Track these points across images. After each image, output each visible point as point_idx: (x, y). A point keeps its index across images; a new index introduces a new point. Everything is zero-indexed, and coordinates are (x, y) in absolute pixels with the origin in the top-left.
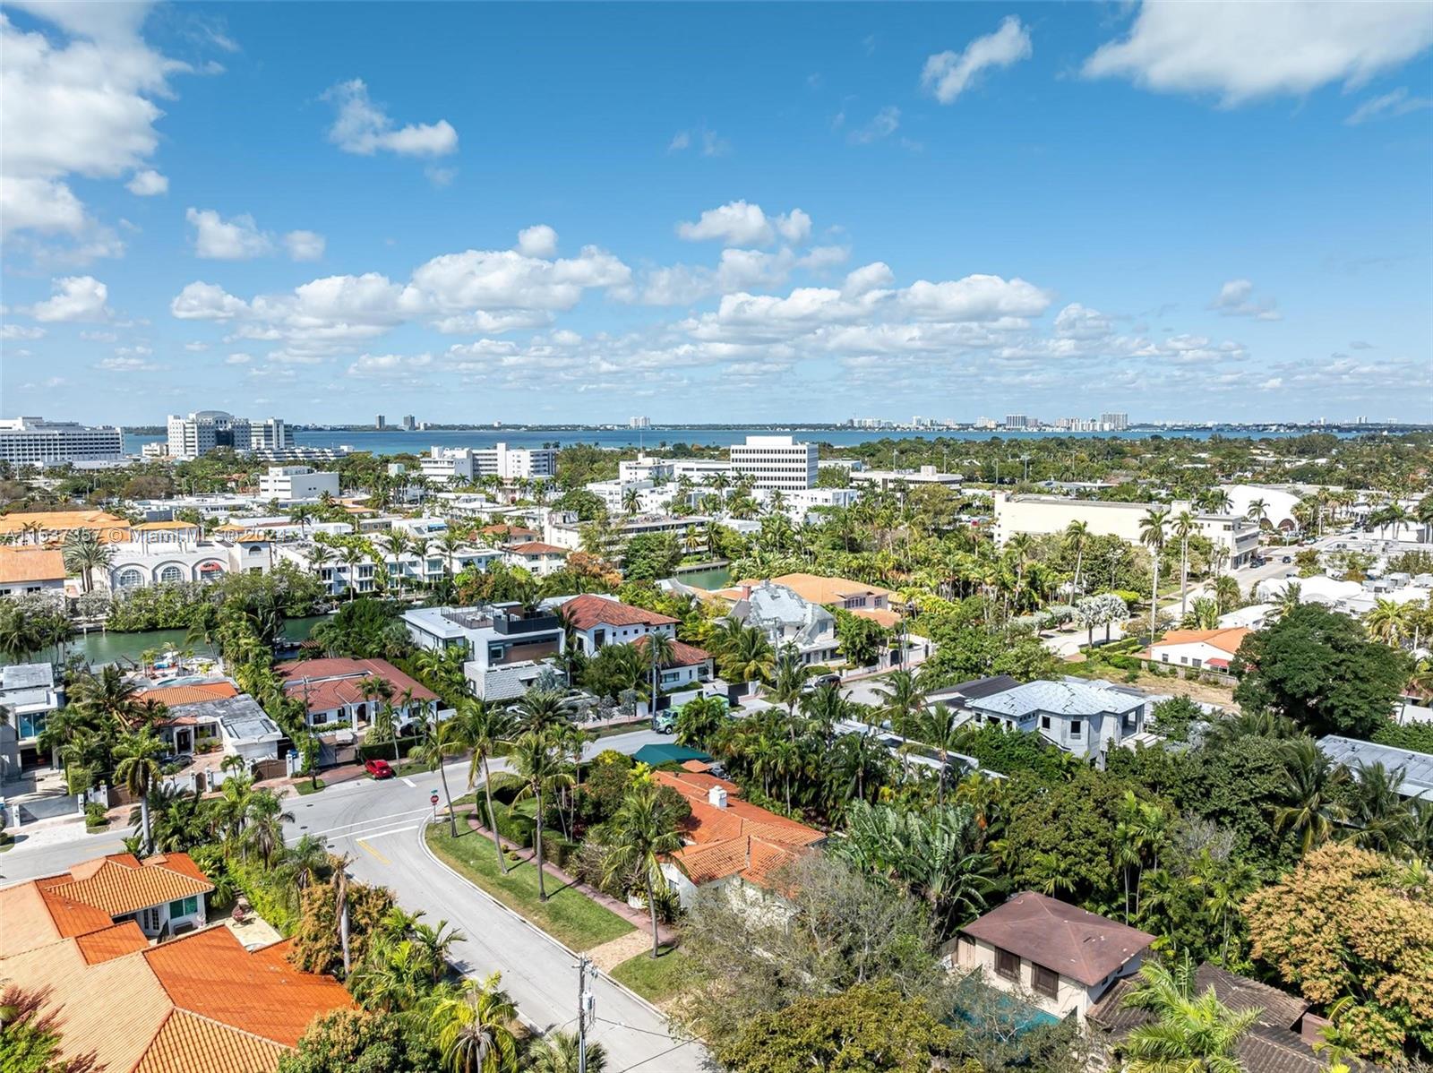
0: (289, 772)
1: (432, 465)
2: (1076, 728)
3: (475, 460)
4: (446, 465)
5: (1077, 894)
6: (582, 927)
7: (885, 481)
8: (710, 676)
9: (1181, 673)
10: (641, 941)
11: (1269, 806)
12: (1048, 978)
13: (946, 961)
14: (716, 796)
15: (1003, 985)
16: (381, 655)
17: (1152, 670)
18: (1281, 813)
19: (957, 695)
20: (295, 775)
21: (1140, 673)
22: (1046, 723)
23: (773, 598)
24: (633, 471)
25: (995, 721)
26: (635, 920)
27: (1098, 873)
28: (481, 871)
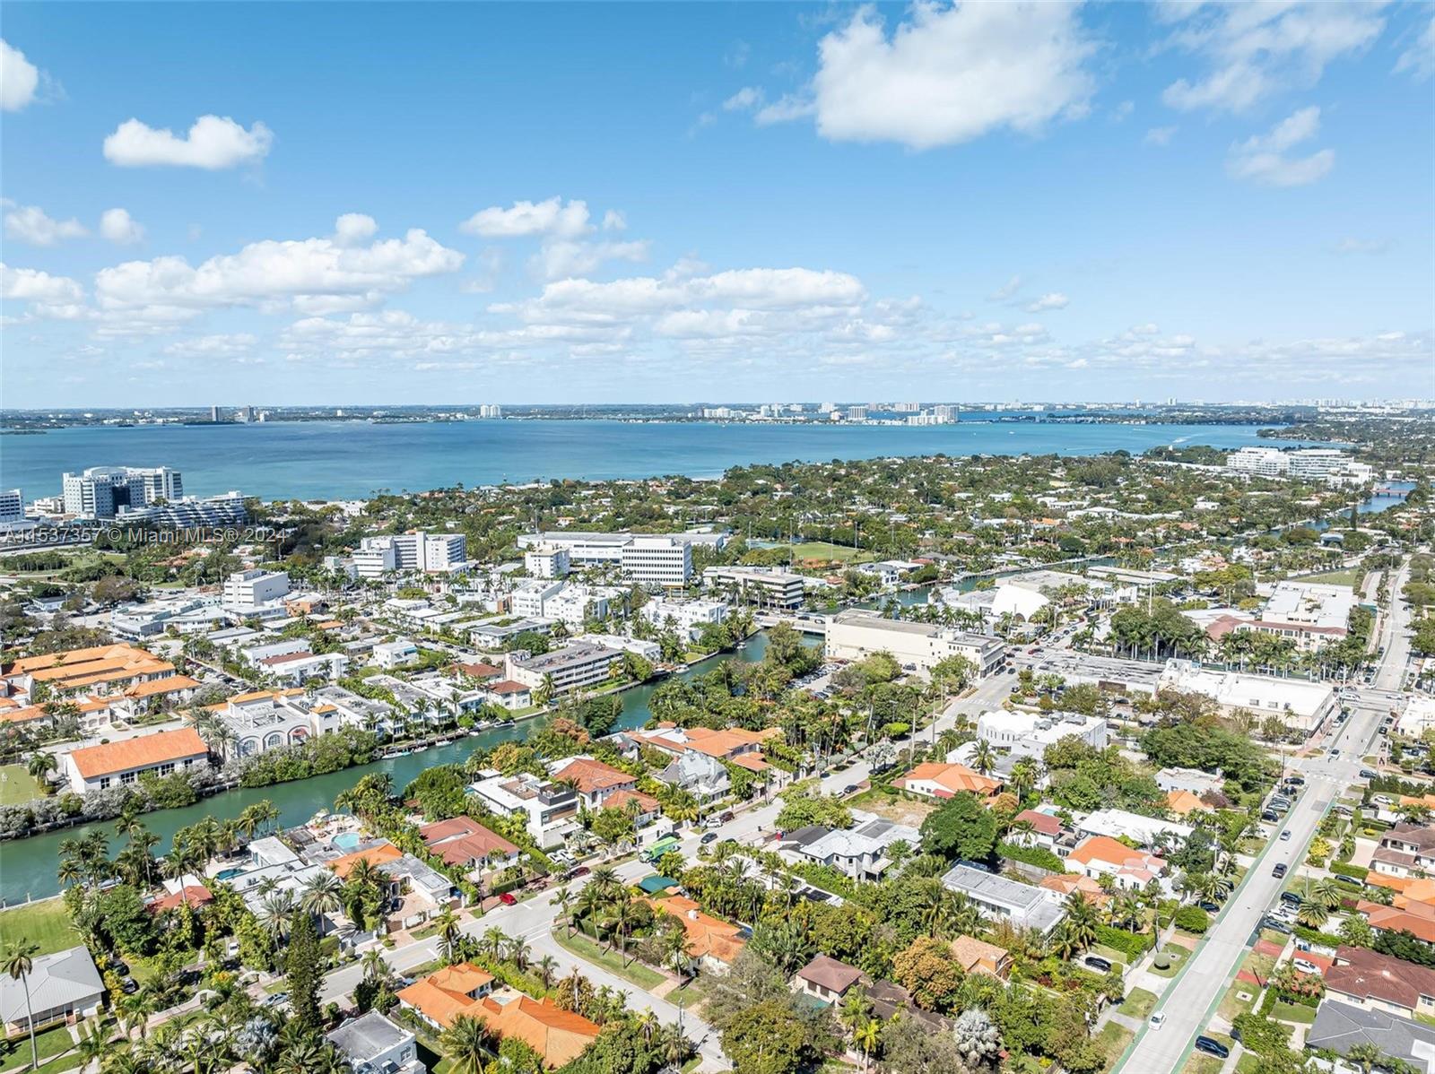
0: (463, 905)
1: (363, 556)
2: (851, 861)
3: (397, 547)
4: (375, 556)
5: (839, 955)
6: (645, 980)
7: (745, 580)
8: (659, 815)
9: (920, 798)
10: (673, 982)
11: (919, 909)
12: (825, 991)
13: (791, 984)
14: (692, 914)
15: (811, 992)
16: (465, 813)
17: (905, 796)
18: (925, 912)
19: (796, 842)
20: (466, 907)
21: (898, 797)
22: (837, 859)
23: (692, 760)
24: (537, 559)
25: (813, 860)
26: (666, 974)
27: (847, 947)
28: (590, 956)
